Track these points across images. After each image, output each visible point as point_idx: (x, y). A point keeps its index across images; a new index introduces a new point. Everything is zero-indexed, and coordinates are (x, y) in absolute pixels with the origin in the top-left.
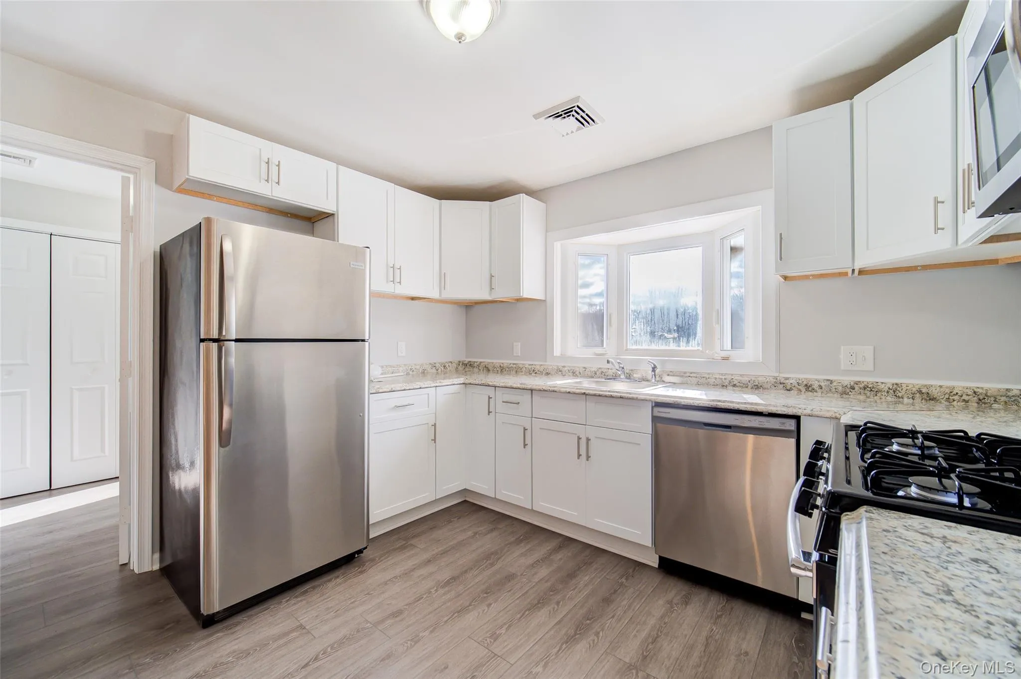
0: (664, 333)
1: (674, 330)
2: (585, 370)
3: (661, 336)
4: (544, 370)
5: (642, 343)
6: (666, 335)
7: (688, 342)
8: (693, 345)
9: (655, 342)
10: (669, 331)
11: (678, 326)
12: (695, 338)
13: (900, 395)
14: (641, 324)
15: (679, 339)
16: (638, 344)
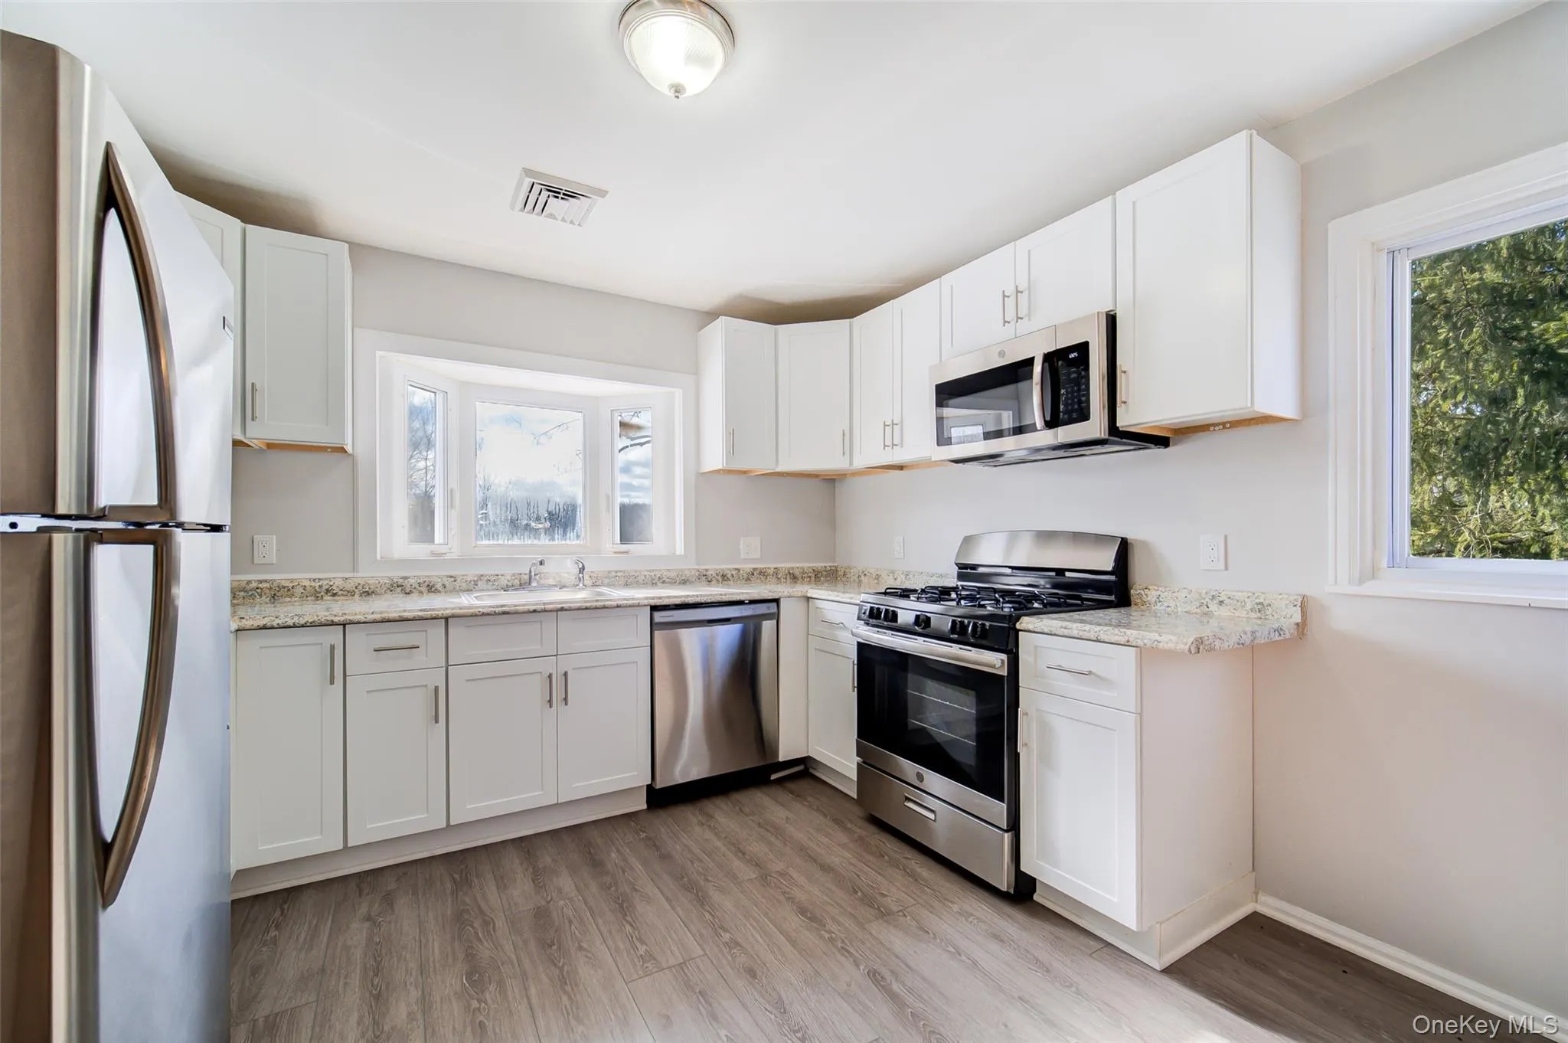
0: (531, 522)
1: (545, 518)
2: (455, 581)
3: (527, 525)
4: (356, 588)
5: (498, 536)
6: (533, 524)
7: (565, 533)
8: (572, 538)
9: (519, 534)
10: (538, 519)
11: (550, 513)
12: (573, 529)
13: (779, 576)
14: (496, 508)
15: (554, 530)
16: (491, 538)
